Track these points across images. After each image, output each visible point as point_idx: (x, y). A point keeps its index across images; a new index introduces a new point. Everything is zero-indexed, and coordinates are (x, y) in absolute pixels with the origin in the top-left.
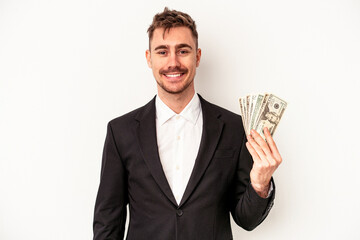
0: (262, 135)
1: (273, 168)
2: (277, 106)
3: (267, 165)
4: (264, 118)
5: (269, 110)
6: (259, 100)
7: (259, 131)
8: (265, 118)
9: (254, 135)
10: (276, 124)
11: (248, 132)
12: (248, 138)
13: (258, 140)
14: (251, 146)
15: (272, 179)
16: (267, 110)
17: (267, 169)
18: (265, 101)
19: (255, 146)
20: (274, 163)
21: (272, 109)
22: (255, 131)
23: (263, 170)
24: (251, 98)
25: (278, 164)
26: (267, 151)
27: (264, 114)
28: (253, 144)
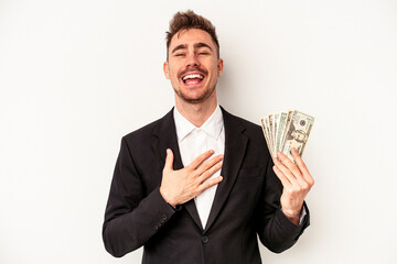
0: (289, 156)
1: (304, 192)
2: (303, 123)
3: (298, 189)
4: (290, 137)
5: (296, 128)
6: (283, 118)
7: (286, 152)
8: (292, 138)
9: (281, 157)
10: (304, 142)
11: (274, 155)
12: (275, 161)
13: (286, 162)
14: (279, 170)
15: (304, 204)
16: (292, 129)
17: (299, 193)
18: (289, 118)
19: (283, 169)
20: (305, 186)
21: (298, 126)
22: (282, 153)
23: (294, 195)
24: (273, 117)
25: (310, 186)
26: (297, 174)
27: (289, 133)
28: (281, 167)
